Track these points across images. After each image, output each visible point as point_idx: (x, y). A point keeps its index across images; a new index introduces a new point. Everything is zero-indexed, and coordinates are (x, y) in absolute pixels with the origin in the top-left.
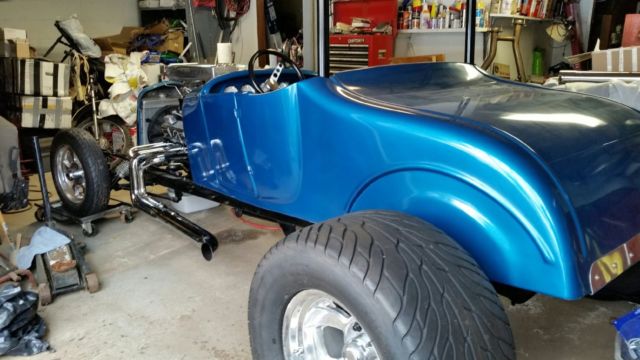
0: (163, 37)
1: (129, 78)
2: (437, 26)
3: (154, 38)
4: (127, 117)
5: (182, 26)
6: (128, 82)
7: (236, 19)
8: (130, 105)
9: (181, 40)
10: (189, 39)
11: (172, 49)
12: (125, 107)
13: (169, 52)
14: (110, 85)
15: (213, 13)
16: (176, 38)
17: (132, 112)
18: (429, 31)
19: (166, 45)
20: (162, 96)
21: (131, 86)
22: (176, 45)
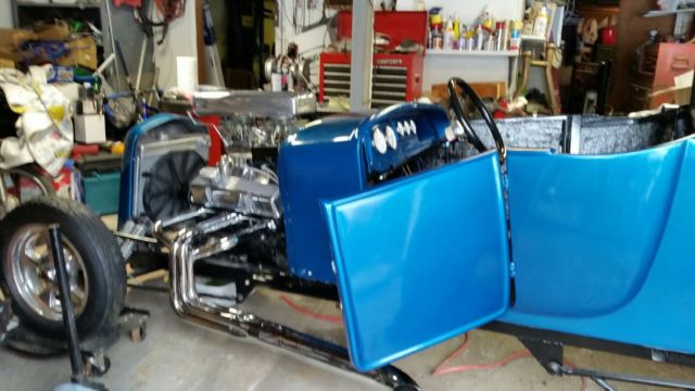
0: (67, 46)
1: (49, 106)
2: (466, 47)
3: (55, 46)
4: (50, 163)
5: (91, 31)
6: (49, 112)
7: (165, 25)
8: (53, 146)
9: (94, 49)
10: (106, 49)
11: (84, 63)
12: (45, 150)
13: (81, 66)
14: (17, 116)
15: (136, 15)
16: (88, 48)
17: (57, 155)
18: (456, 52)
19: (74, 55)
20: (163, 136)
21: (51, 118)
22: (88, 57)
